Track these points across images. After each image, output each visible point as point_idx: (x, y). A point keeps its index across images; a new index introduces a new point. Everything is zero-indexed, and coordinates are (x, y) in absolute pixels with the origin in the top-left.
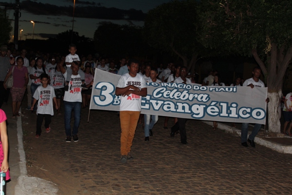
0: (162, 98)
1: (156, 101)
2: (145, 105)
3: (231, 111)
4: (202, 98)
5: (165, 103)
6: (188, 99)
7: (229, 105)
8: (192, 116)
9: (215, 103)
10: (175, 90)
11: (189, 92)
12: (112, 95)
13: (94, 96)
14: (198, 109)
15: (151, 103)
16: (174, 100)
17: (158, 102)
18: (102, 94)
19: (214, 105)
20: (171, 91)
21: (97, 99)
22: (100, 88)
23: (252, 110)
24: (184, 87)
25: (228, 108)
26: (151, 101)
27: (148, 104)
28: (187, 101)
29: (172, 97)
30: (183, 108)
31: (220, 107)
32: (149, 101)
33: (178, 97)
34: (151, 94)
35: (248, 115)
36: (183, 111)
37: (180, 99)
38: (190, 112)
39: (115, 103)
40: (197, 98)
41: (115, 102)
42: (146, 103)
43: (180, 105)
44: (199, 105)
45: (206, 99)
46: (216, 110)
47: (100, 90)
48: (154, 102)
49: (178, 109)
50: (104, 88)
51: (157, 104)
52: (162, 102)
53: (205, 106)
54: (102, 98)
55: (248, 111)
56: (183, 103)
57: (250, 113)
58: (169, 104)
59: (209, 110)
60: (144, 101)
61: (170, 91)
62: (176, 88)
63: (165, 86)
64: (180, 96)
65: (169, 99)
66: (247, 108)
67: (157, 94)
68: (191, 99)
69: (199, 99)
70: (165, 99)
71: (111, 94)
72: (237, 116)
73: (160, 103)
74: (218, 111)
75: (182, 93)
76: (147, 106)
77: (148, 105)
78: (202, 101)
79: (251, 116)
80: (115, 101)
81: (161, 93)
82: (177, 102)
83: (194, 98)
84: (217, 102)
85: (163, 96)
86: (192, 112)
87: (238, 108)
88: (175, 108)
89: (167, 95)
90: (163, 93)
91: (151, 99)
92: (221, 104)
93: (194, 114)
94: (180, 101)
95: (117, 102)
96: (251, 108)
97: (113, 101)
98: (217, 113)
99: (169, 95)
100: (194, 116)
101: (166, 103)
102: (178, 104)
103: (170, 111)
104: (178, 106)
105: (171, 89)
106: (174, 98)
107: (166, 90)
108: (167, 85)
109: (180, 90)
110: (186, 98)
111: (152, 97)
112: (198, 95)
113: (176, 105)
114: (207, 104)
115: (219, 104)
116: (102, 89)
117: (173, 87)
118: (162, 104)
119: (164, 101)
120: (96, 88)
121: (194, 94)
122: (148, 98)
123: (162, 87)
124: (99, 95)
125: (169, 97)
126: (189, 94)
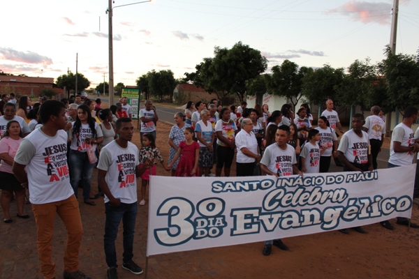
0: (280, 209)
1: (269, 216)
2: (251, 227)
3: (371, 208)
4: (338, 196)
5: (283, 216)
6: (319, 202)
7: (373, 201)
8: (322, 227)
9: (354, 201)
10: (301, 190)
11: (323, 190)
12: (191, 222)
13: (155, 231)
14: (332, 216)
15: (262, 221)
16: (298, 209)
17: (273, 216)
18: (172, 224)
19: (354, 205)
20: (294, 193)
21: (163, 235)
22: (167, 212)
23: (397, 201)
24: (313, 183)
26: (261, 217)
27: (256, 223)
28: (317, 206)
29: (294, 203)
32: (258, 218)
33: (304, 201)
34: (261, 206)
35: (392, 209)
36: (311, 222)
37: (307, 203)
38: (320, 221)
39: (199, 235)
40: (331, 199)
41: (199, 233)
42: (253, 223)
43: (307, 214)
44: (334, 208)
45: (343, 197)
47: (167, 216)
48: (265, 218)
49: (303, 221)
50: (175, 211)
51: (271, 220)
52: (280, 215)
53: (341, 209)
54: (174, 231)
56: (310, 210)
57: (395, 206)
58: (290, 216)
59: (346, 214)
60: (249, 221)
61: (291, 195)
62: (300, 187)
63: (283, 185)
64: (308, 199)
65: (290, 208)
66: (390, 199)
67: (270, 204)
68: (323, 200)
69: (334, 199)
70: (284, 209)
71: (188, 219)
72: (379, 214)
73: (276, 217)
74: (357, 211)
75: (310, 193)
76: (255, 227)
77: (257, 225)
78: (338, 201)
79: (396, 209)
80: (199, 231)
81: (278, 200)
82: (302, 210)
83: (328, 198)
84: (356, 199)
85: (280, 204)
86: (323, 221)
88: (300, 221)
89: (287, 202)
90: (280, 201)
91: (260, 214)
92: (362, 201)
93: (325, 223)
94: (307, 207)
95: (202, 233)
96: (395, 198)
97: (196, 233)
98: (355, 215)
99: (291, 200)
100: (326, 226)
101: (285, 215)
102: (304, 213)
103: (291, 227)
104: (303, 216)
105: (293, 189)
106: (298, 204)
107: (285, 193)
108: (286, 184)
109: (307, 189)
110: (317, 200)
111: (263, 211)
112: (334, 192)
113: (300, 215)
114: (344, 204)
115: (358, 202)
116: (169, 214)
117: (295, 186)
118: (279, 218)
119: (282, 213)
120: (158, 214)
121: (329, 192)
122: (255, 213)
123: (278, 188)
124: (167, 227)
125: (291, 205)
126: (322, 193)
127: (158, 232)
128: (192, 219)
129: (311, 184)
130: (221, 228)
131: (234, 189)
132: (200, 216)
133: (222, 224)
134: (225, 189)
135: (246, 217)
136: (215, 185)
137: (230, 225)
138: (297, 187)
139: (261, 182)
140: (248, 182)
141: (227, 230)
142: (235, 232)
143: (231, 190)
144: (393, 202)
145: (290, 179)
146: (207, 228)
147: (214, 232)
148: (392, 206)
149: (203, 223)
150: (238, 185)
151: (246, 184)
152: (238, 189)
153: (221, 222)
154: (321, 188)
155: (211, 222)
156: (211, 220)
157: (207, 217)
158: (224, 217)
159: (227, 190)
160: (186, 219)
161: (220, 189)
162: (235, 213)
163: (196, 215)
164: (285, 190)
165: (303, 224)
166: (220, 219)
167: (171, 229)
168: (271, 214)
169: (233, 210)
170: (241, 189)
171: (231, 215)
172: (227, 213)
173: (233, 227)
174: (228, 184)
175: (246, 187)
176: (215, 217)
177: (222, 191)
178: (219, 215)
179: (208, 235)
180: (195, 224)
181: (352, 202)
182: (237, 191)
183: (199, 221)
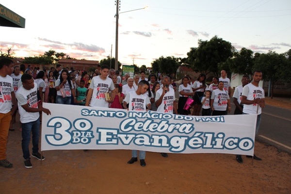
0: (133, 131)
1: (125, 136)
2: (111, 141)
3: (216, 142)
4: (185, 128)
5: (137, 137)
6: (167, 130)
7: (215, 136)
8: (170, 150)
9: (200, 134)
10: (149, 121)
11: (169, 123)
12: (69, 132)
13: (46, 136)
14: (178, 142)
15: (120, 138)
16: (148, 133)
17: (128, 136)
18: (57, 132)
19: (198, 137)
20: (144, 123)
21: (51, 139)
22: (54, 125)
23: (239, 140)
24: (160, 117)
25: (213, 139)
26: (119, 135)
28: (166, 133)
29: (145, 130)
30: (160, 141)
31: (204, 139)
32: (117, 135)
33: (153, 129)
34: (119, 128)
35: (235, 146)
36: (160, 145)
37: (157, 131)
38: (168, 145)
39: (74, 141)
40: (178, 130)
41: (74, 140)
42: (113, 138)
43: (156, 138)
44: (180, 137)
45: (189, 130)
46: (200, 141)
47: (54, 128)
48: (122, 136)
49: (153, 142)
50: (58, 125)
51: (127, 138)
52: (134, 136)
53: (186, 138)
54: (58, 137)
55: (234, 142)
56: (160, 136)
57: (237, 144)
58: (143, 138)
59: (191, 143)
60: (110, 137)
61: (142, 124)
62: (149, 119)
63: (134, 116)
64: (157, 128)
65: (142, 132)
66: (234, 138)
67: (126, 128)
68: (170, 130)
69: (181, 130)
70: (137, 133)
71: (67, 131)
72: (222, 147)
73: (131, 137)
74: (202, 143)
75: (159, 124)
76: (114, 141)
77: (116, 140)
78: (184, 132)
79: (238, 146)
80: (74, 138)
81: (131, 126)
82: (152, 135)
83: (175, 129)
84: (202, 133)
85: (133, 129)
86: (170, 145)
87: (225, 139)
88: (150, 142)
89: (139, 128)
90: (133, 126)
91: (118, 133)
92: (206, 135)
93: (173, 147)
94: (156, 133)
95: (77, 140)
96: (238, 138)
97: (72, 140)
98: (201, 145)
99: (142, 127)
100: (173, 149)
102: (153, 137)
103: (143, 145)
104: (153, 139)
105: (143, 120)
106: (149, 130)
107: (137, 122)
108: (136, 116)
109: (155, 121)
110: (164, 129)
111: (120, 132)
112: (181, 125)
113: (150, 138)
114: (190, 135)
115: (203, 135)
116: (55, 127)
117: (145, 118)
118: (133, 138)
119: (136, 135)
120: (48, 126)
121: (176, 124)
122: (115, 132)
123: (131, 118)
124: (54, 134)
125: (143, 130)
126: (169, 125)
127: (48, 137)
128: (70, 131)
129: (159, 118)
130: (90, 139)
131: (97, 114)
132: (75, 130)
133: (90, 136)
134: (90, 114)
135: (108, 134)
136: (83, 111)
137: (97, 137)
138: (146, 119)
139: (116, 112)
140: (107, 111)
141: (94, 141)
142: (99, 142)
143: (95, 115)
144: (236, 141)
145: (139, 113)
146: (80, 138)
147: (85, 140)
148: (234, 143)
149: (77, 134)
150: (100, 113)
151: (106, 113)
152: (100, 114)
153: (90, 135)
154: (168, 121)
155: (83, 134)
156: (83, 133)
157: (80, 131)
158: (92, 132)
159: (92, 115)
160: (66, 131)
161: (87, 114)
162: (100, 130)
163: (73, 129)
164: (136, 120)
165: (153, 144)
166: (90, 133)
167: (56, 136)
168: (127, 134)
169: (98, 129)
170: (102, 115)
171: (97, 131)
172: (94, 130)
173: (98, 139)
174: (93, 112)
175: (106, 114)
176: (86, 131)
177: (88, 115)
178: (89, 130)
179: (80, 142)
180: (72, 134)
181: (198, 134)
182: (98, 116)
183: (75, 133)
